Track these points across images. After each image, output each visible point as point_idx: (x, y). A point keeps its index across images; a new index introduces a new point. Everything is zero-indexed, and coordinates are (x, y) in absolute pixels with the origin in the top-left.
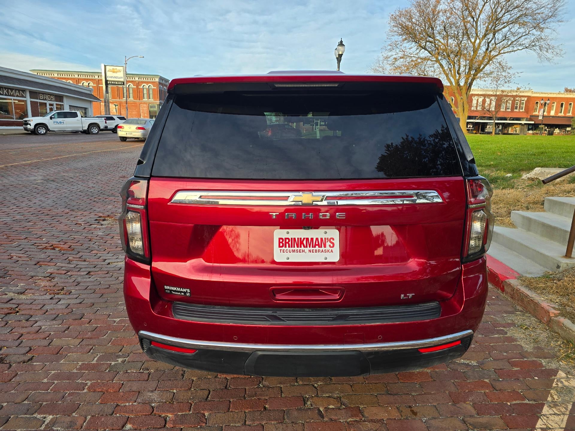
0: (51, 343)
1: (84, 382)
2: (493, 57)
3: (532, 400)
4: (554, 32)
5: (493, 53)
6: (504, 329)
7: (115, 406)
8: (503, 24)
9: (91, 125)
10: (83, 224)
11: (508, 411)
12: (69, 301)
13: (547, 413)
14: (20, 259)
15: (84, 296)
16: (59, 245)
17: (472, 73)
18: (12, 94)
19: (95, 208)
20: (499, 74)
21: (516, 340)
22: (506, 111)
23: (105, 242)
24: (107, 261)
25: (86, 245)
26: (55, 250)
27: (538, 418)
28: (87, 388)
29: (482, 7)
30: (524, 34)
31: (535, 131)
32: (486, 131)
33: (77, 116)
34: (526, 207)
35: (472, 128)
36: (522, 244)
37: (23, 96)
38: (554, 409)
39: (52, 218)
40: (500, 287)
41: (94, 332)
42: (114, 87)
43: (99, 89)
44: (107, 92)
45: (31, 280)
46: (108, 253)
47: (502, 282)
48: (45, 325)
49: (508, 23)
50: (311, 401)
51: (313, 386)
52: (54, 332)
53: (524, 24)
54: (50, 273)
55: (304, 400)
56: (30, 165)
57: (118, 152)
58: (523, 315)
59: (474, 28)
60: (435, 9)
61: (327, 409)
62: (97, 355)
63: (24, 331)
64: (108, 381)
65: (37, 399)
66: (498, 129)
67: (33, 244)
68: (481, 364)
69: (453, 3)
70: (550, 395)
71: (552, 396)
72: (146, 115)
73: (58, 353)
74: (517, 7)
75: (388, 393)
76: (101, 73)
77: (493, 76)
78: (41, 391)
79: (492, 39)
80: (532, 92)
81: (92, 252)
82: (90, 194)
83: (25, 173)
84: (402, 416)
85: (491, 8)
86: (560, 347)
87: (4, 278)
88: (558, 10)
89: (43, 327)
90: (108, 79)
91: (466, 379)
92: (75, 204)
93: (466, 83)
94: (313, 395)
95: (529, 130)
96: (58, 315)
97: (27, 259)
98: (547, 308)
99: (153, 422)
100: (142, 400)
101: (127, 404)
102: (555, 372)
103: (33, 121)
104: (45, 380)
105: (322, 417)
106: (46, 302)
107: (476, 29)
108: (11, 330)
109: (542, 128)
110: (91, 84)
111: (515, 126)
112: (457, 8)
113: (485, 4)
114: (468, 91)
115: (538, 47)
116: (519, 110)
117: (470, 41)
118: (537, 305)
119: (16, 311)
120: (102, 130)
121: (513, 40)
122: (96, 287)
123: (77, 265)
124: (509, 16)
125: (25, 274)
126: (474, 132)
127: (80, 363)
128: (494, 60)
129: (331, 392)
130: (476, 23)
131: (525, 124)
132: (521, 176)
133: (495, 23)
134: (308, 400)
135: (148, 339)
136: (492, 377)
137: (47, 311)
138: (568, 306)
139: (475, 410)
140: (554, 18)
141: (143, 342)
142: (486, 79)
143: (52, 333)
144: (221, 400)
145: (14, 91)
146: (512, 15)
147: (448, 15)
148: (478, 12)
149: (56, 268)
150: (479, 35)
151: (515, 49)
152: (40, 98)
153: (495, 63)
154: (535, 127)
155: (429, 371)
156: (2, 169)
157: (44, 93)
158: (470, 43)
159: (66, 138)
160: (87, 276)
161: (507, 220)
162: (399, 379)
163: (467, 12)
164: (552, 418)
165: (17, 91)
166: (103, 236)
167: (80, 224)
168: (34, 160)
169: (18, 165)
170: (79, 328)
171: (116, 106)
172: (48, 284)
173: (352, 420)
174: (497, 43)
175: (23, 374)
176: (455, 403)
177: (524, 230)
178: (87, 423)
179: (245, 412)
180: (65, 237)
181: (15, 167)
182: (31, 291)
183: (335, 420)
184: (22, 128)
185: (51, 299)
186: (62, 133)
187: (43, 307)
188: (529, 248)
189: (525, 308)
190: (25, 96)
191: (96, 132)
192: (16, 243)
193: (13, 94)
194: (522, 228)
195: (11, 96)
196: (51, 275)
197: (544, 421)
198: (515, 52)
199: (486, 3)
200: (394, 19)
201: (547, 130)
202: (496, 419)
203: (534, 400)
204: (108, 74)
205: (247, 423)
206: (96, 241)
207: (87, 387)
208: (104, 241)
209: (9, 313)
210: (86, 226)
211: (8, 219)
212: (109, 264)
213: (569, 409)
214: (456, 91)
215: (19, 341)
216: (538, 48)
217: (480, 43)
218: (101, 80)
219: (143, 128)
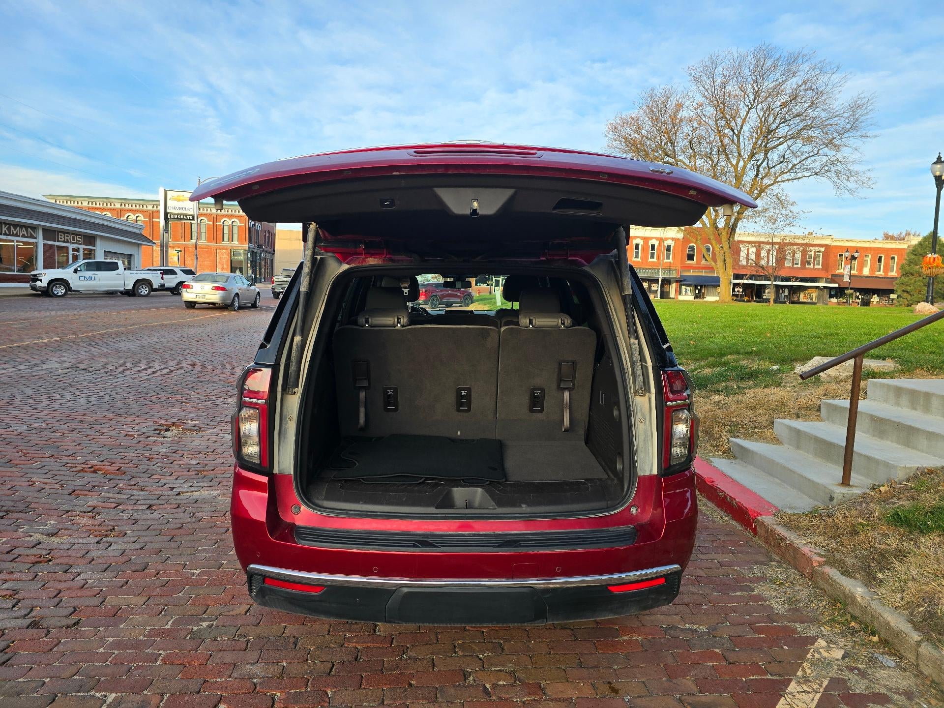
0: (103, 602)
1: (156, 652)
2: (766, 188)
3: (775, 675)
4: (856, 152)
5: (766, 181)
6: (750, 584)
7: (202, 682)
8: (778, 140)
9: (139, 283)
10: (136, 436)
11: (741, 688)
12: (124, 547)
13: (794, 690)
14: (46, 486)
15: (146, 539)
16: (103, 467)
17: (735, 210)
18: (15, 232)
19: (152, 413)
20: (777, 211)
21: (765, 599)
22: (792, 268)
23: (172, 463)
24: (176, 491)
25: (143, 466)
26: (96, 473)
27: (781, 696)
28: (161, 660)
29: (745, 114)
30: (811, 154)
31: (841, 299)
32: (764, 297)
33: (117, 268)
34: (795, 414)
35: (742, 292)
36: (784, 467)
37: (32, 237)
38: (804, 686)
39: (89, 427)
40: (751, 527)
41: (165, 588)
42: (177, 223)
43: (153, 226)
44: (166, 230)
45: (65, 516)
46: (176, 479)
47: (753, 520)
48: (93, 578)
49: (785, 138)
50: (474, 675)
51: (478, 657)
52: (107, 587)
53: (809, 140)
54: (92, 506)
55: (465, 675)
56: (46, 345)
57: (181, 326)
58: (780, 566)
59: (735, 144)
60: (675, 116)
61: (495, 686)
62: (172, 618)
63: (62, 586)
64: (190, 651)
65: (93, 673)
66: (783, 296)
67: (64, 464)
68: (712, 630)
69: (701, 108)
70: (801, 668)
71: (804, 670)
72: (225, 266)
73: (116, 614)
74: (798, 115)
75: (580, 666)
76: (158, 201)
77: (767, 215)
78: (96, 664)
79: (764, 160)
80: (832, 239)
81: (152, 478)
82: (144, 390)
83: (41, 357)
84: (597, 694)
85: (759, 116)
86: (825, 607)
87: (26, 513)
88: (860, 120)
89: (90, 581)
90: (168, 211)
91: (689, 649)
92: (121, 405)
93: (727, 224)
94: (477, 669)
95: (831, 296)
96: (111, 564)
97: (57, 486)
98: (810, 554)
99: (256, 701)
100: (240, 675)
101: (219, 680)
102: (813, 640)
103: (46, 276)
104: (101, 650)
105: (489, 695)
106: (91, 547)
107: (739, 147)
108: (44, 585)
109: (852, 294)
110: (141, 217)
111: (810, 291)
112: (708, 115)
113: (749, 111)
114: (731, 237)
115: (834, 172)
116: (814, 265)
117: (730, 163)
118: (796, 550)
119: (48, 559)
120: (156, 290)
121: (796, 162)
122: (163, 527)
123: (131, 495)
124: (787, 128)
125: (56, 507)
126: (746, 299)
127: (149, 628)
128: (768, 192)
129: (503, 666)
130: (738, 136)
131: (825, 287)
132: (792, 369)
133: (767, 137)
134: (470, 675)
135: (260, 575)
136: (725, 645)
137: (93, 559)
138: (838, 551)
139: (697, 687)
140: (854, 132)
141: (252, 581)
142: (757, 219)
143: (104, 589)
144: (349, 675)
145: (18, 229)
146: (792, 126)
147: (695, 125)
148: (739, 121)
149: (101, 499)
150: (742, 154)
151: (799, 175)
152: (60, 240)
153: (769, 196)
154: (839, 292)
155: (640, 638)
156: (5, 350)
157: (65, 232)
158: (730, 166)
159: (99, 302)
160: (148, 512)
161: (768, 433)
162: (597, 650)
163: (724, 122)
164: (798, 696)
165: (24, 229)
166: (169, 454)
167: (132, 436)
168: (52, 337)
169: (28, 346)
170: (143, 583)
171: (178, 253)
172: (90, 522)
173: (529, 699)
174: (771, 166)
175: (68, 642)
176: (670, 678)
177: (792, 448)
178: (166, 702)
179: (383, 690)
180: (110, 455)
181: (24, 349)
182: (66, 532)
183: (506, 700)
184: (27, 285)
185: (97, 543)
186: (91, 294)
187: (87, 553)
188: (794, 472)
189: (783, 556)
190: (35, 236)
191: (146, 292)
192: (38, 463)
193: (17, 233)
194: (790, 444)
195: (13, 235)
196: (94, 509)
197: (788, 700)
198: (800, 180)
199: (751, 108)
200: (614, 129)
201: (860, 297)
202: (726, 698)
203: (779, 675)
204: (170, 203)
205: (385, 703)
206: (157, 460)
207: (160, 658)
208: (170, 462)
209: (37, 562)
210: (141, 439)
211: (23, 428)
212: (179, 494)
213: (824, 686)
214: (712, 237)
215: (57, 599)
216: (833, 174)
217: (745, 167)
218: (158, 212)
219: (223, 289)
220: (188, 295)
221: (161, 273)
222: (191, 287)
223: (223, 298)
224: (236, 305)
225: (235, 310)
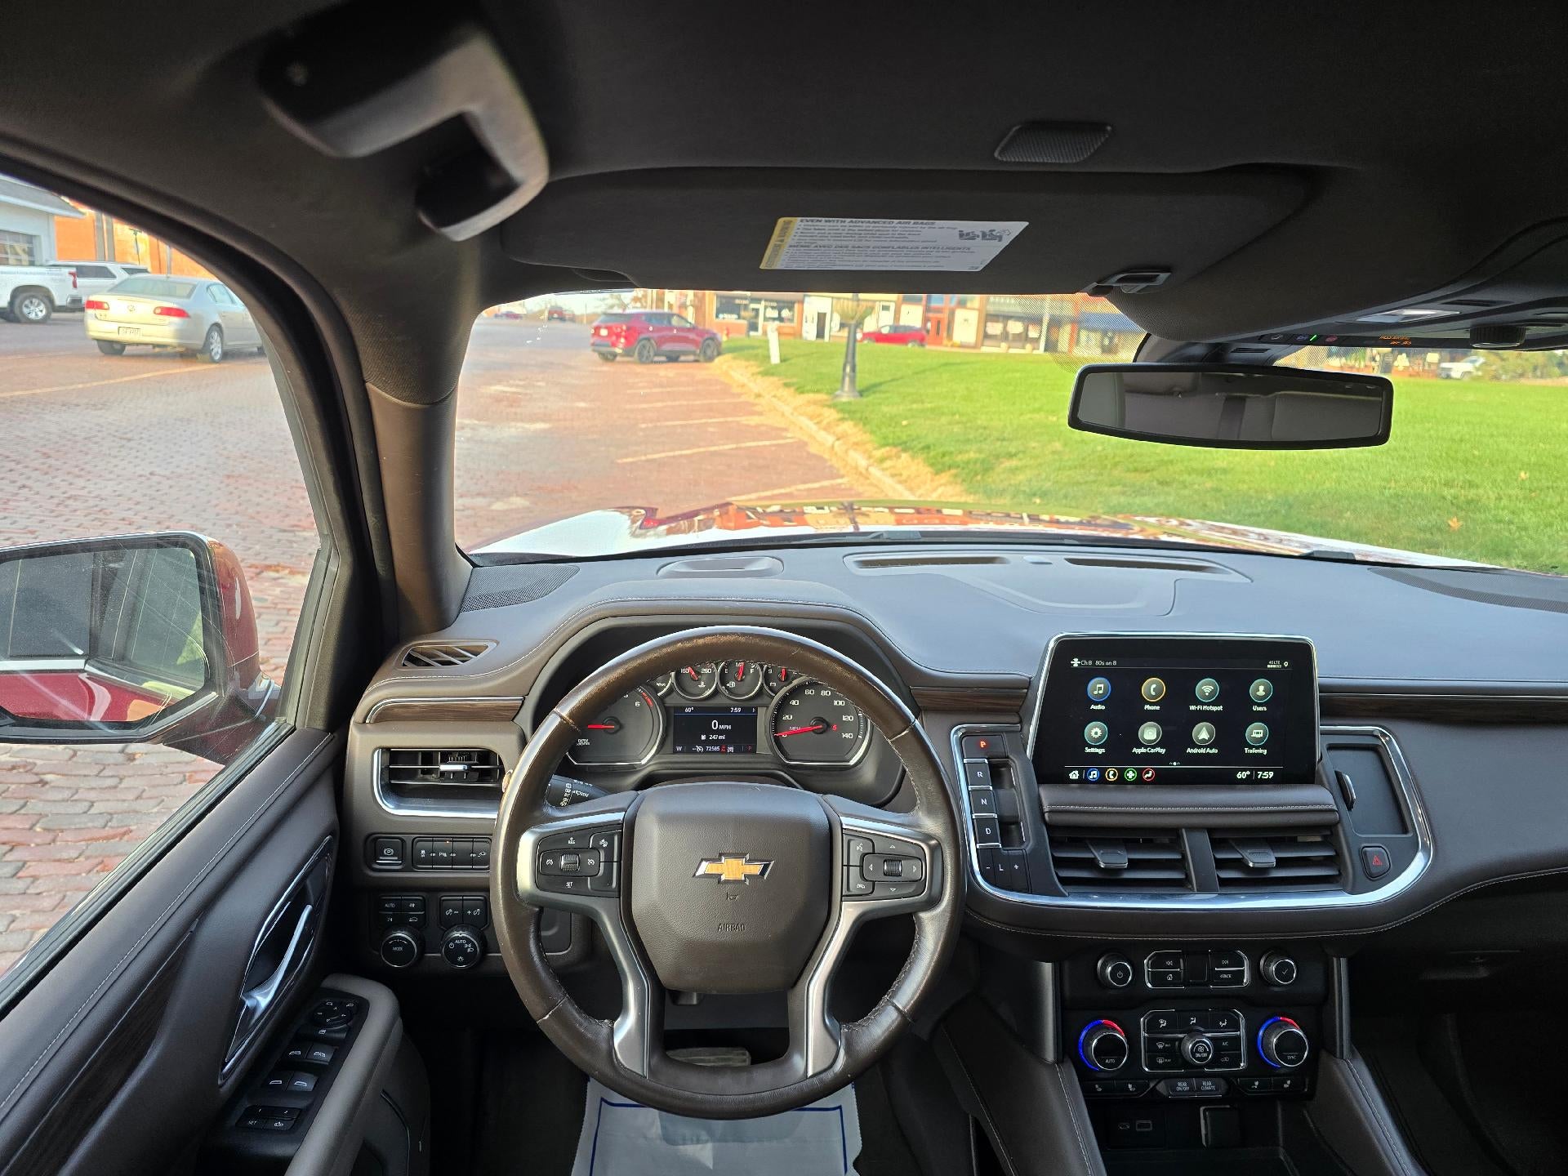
9: (20, 293)
120: (63, 309)
191: (40, 314)
219: (179, 313)
220: (98, 326)
221: (71, 274)
222: (106, 306)
223: (180, 333)
224: (217, 349)
225: (213, 361)
